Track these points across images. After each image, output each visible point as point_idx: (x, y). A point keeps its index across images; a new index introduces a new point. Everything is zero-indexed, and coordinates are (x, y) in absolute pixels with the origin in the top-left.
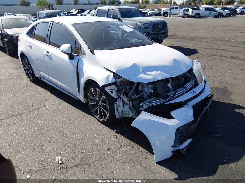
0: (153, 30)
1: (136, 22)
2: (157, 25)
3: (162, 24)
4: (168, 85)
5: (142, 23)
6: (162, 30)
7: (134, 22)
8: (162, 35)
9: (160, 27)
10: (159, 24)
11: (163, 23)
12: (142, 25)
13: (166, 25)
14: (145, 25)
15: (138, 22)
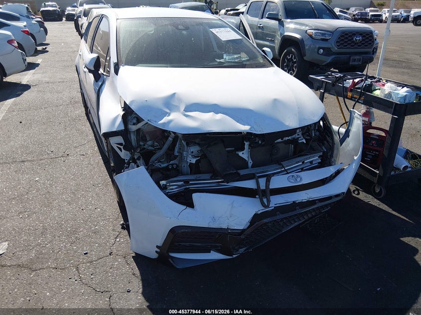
0: (338, 46)
1: (307, 28)
2: (349, 36)
3: (361, 34)
4: (240, 154)
5: (318, 30)
6: (359, 46)
7: (303, 28)
8: (357, 57)
9: (356, 40)
10: (354, 35)
11: (364, 33)
12: (318, 33)
13: (370, 36)
14: (323, 34)
15: (310, 26)
